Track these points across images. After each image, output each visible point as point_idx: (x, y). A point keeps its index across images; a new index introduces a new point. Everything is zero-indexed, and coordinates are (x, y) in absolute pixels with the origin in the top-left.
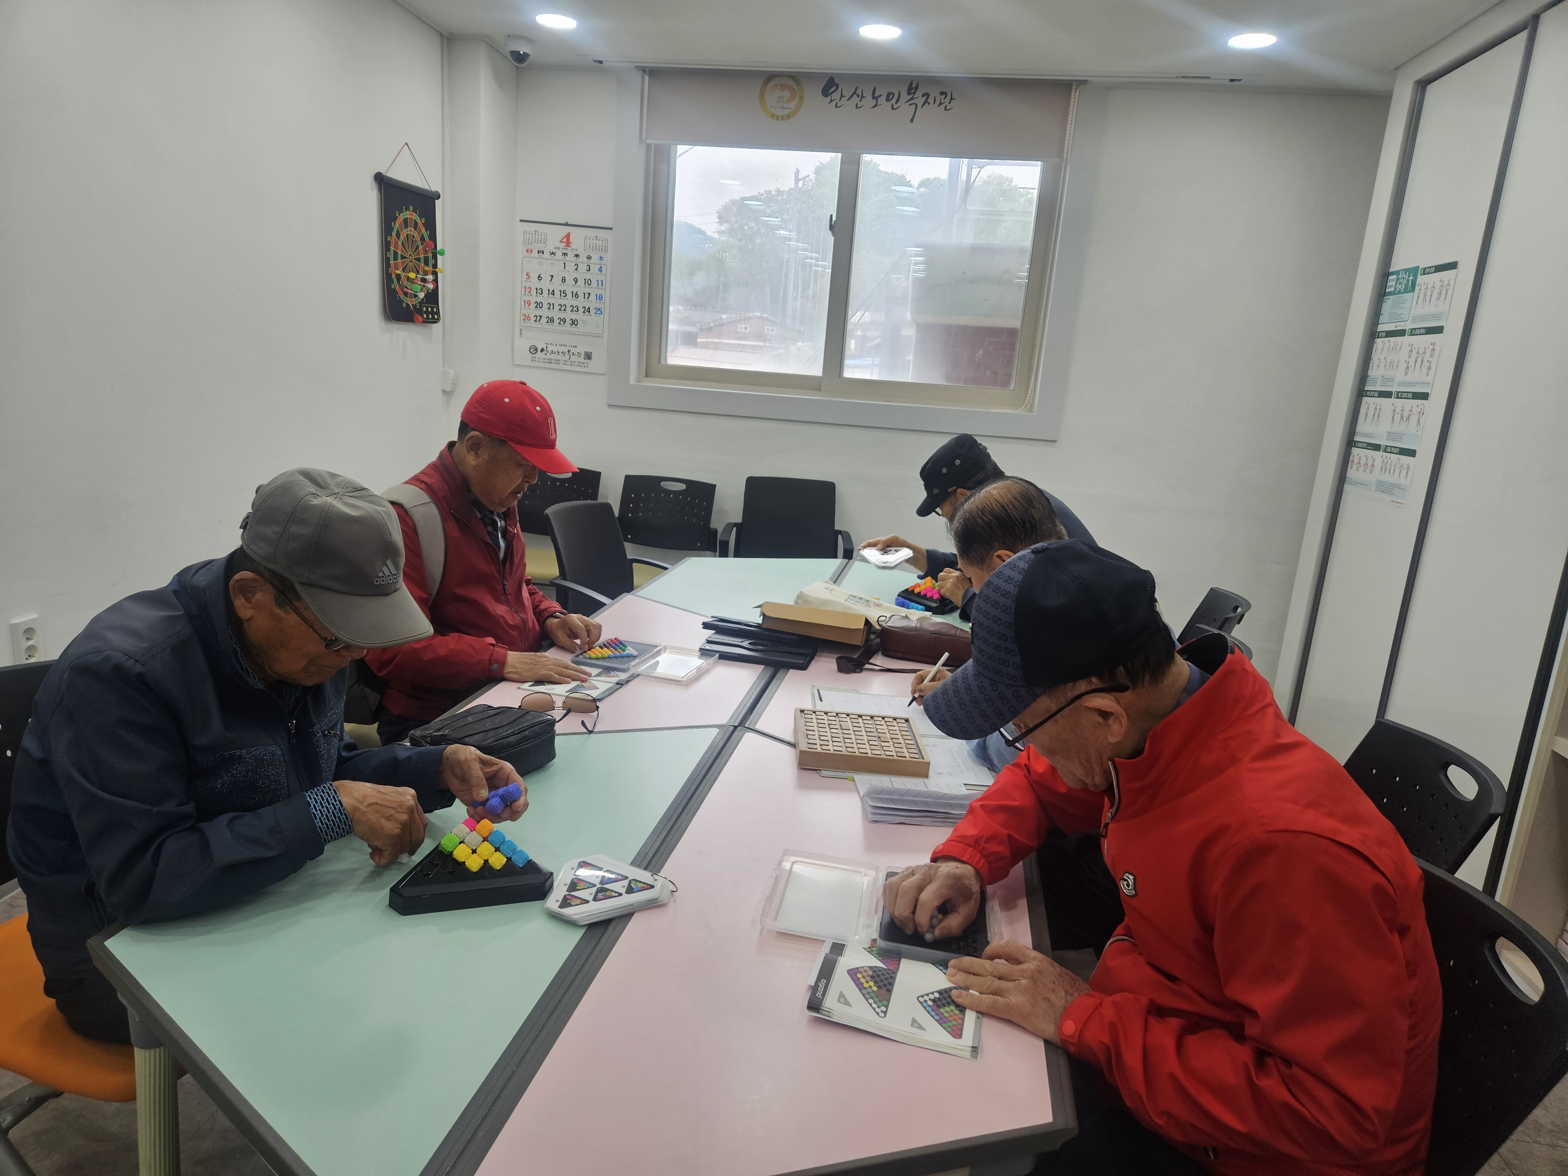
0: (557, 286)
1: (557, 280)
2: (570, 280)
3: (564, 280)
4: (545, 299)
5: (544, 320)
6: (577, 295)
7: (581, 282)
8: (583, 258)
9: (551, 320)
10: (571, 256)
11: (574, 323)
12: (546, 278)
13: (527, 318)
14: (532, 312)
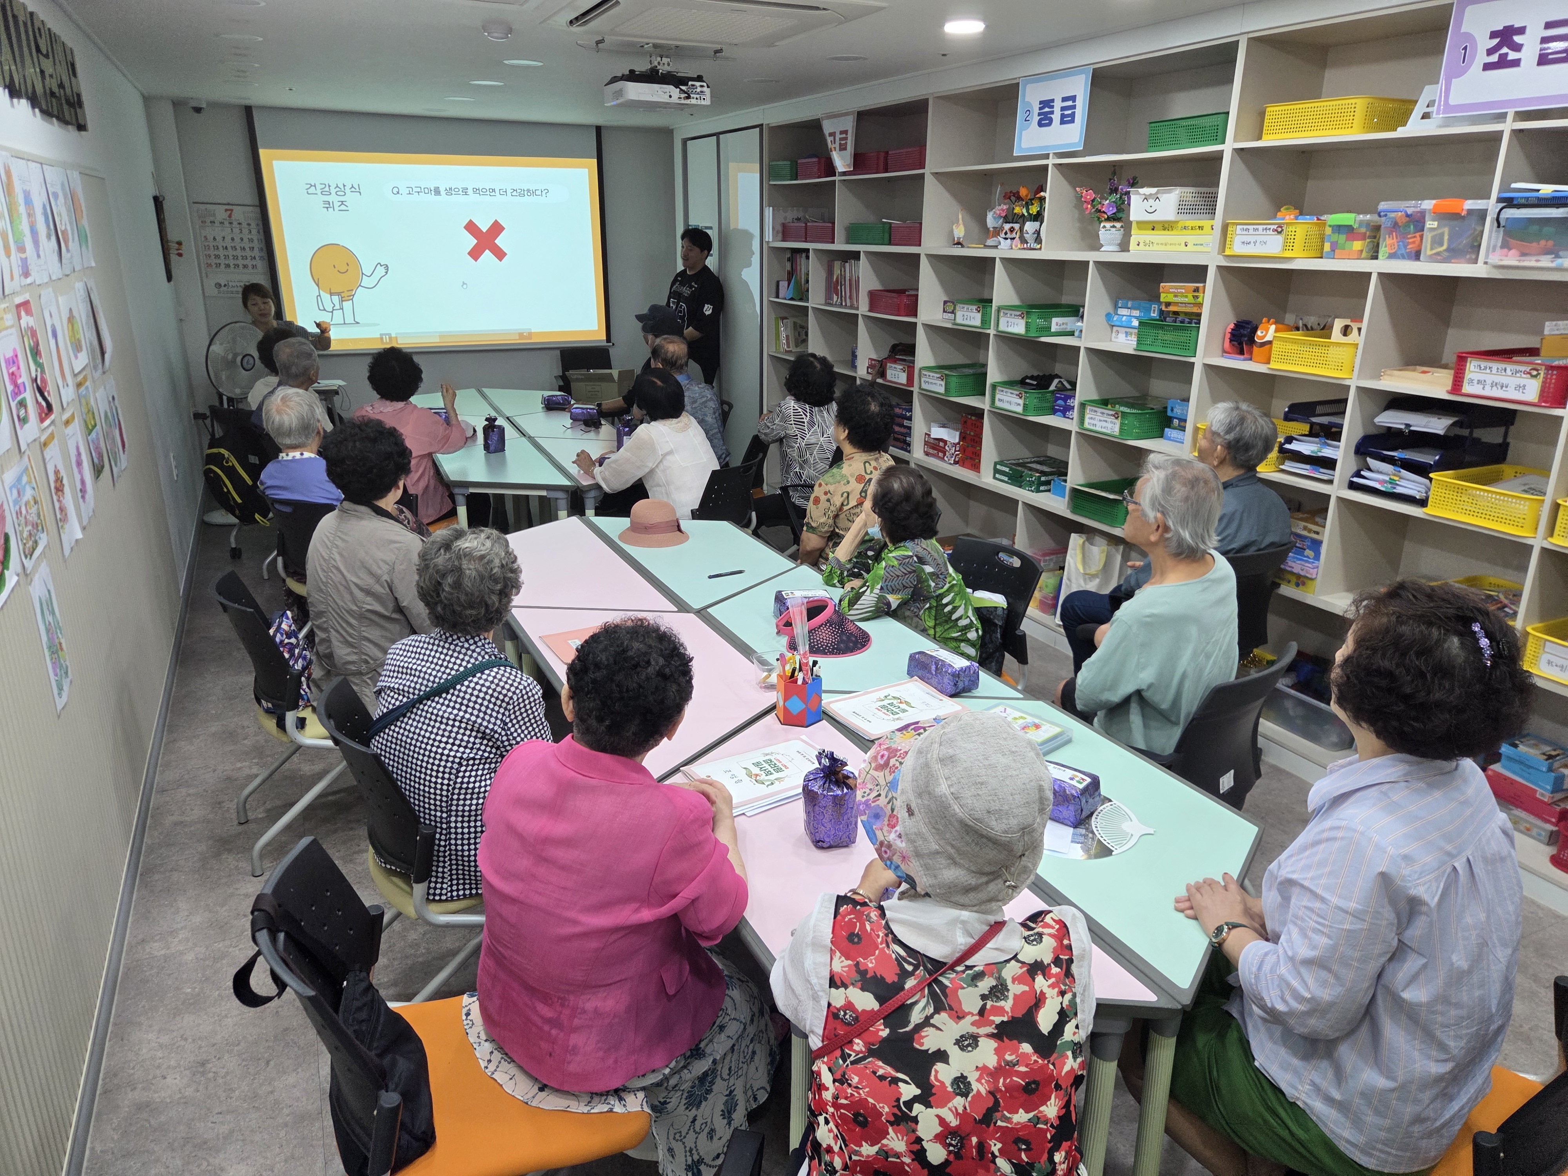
0: (228, 243)
1: (228, 239)
2: (237, 239)
3: (233, 239)
4: (221, 253)
5: (223, 266)
6: (244, 249)
7: (246, 240)
8: (244, 225)
9: (228, 266)
10: (235, 224)
11: (245, 266)
12: (219, 239)
13: (209, 265)
14: (213, 261)
